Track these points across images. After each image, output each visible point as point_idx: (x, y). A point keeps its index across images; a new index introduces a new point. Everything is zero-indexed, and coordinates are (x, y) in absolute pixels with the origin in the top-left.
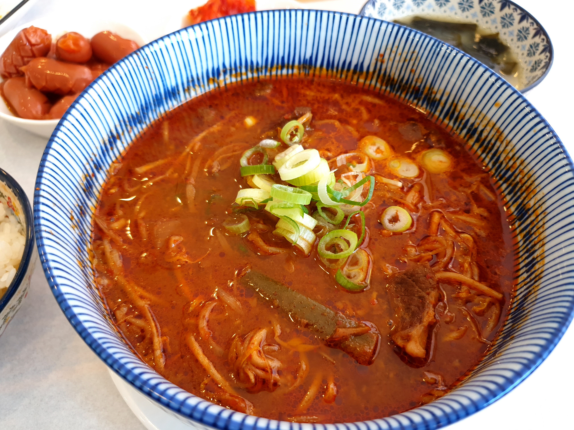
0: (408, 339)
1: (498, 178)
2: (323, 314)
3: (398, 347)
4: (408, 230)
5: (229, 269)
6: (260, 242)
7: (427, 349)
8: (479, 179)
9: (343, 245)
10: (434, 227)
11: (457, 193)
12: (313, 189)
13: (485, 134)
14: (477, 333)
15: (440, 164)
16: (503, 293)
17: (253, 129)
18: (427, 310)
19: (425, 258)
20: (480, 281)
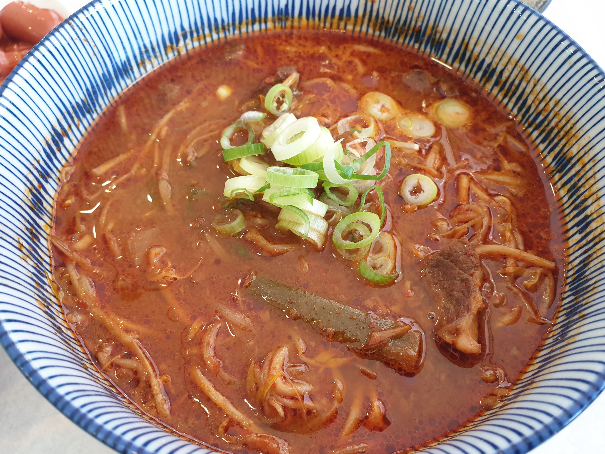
0: (457, 332)
1: (526, 125)
2: (351, 318)
3: (447, 344)
4: (434, 201)
5: (229, 278)
6: (262, 241)
7: (480, 340)
8: (505, 129)
9: (362, 230)
10: (464, 193)
11: (482, 149)
12: (318, 167)
13: (505, 75)
14: (533, 313)
15: (457, 116)
16: (554, 261)
17: (229, 101)
18: (473, 294)
19: (461, 232)
20: (526, 250)
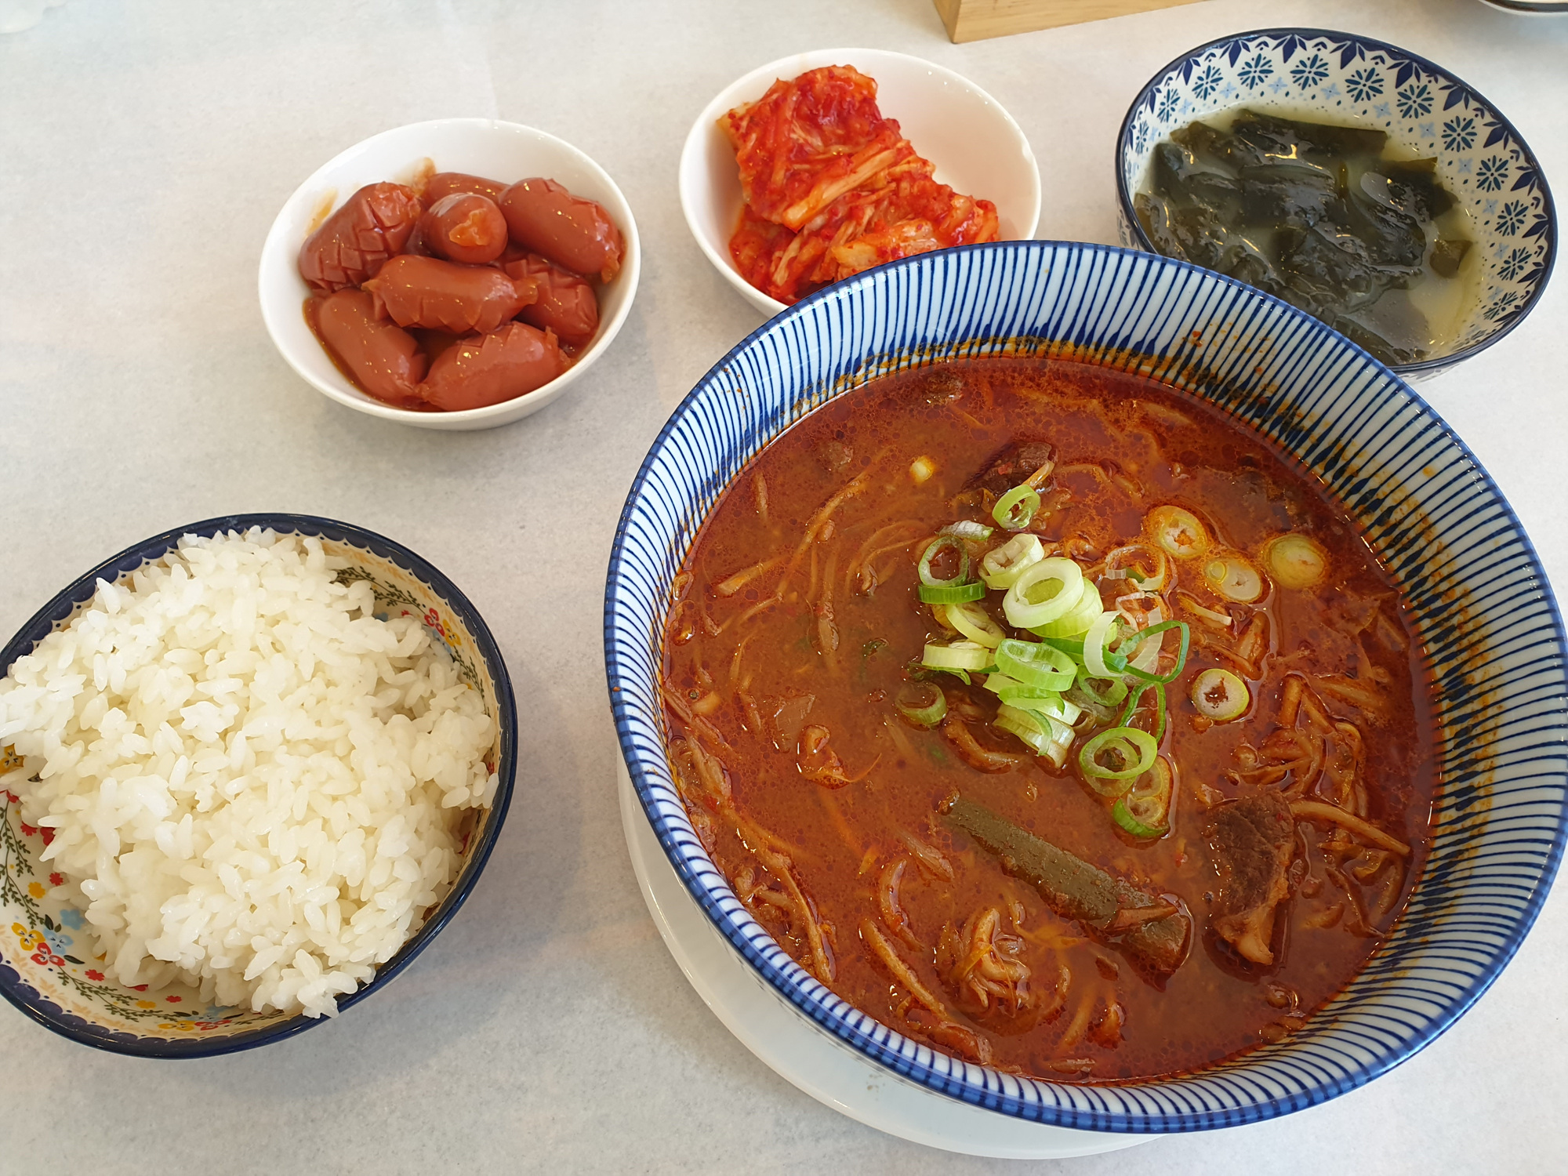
0: (1242, 929)
1: (1415, 603)
2: (1093, 883)
3: (1224, 942)
4: (1241, 716)
5: (917, 793)
6: (973, 746)
7: (1273, 946)
8: (1378, 603)
9: (1126, 752)
10: (1289, 710)
11: (1334, 633)
12: (1074, 649)
13: (1396, 516)
14: (1360, 917)
15: (1303, 567)
16: (1408, 844)
17: (929, 486)
18: (1275, 877)
19: (1272, 776)
20: (1368, 819)
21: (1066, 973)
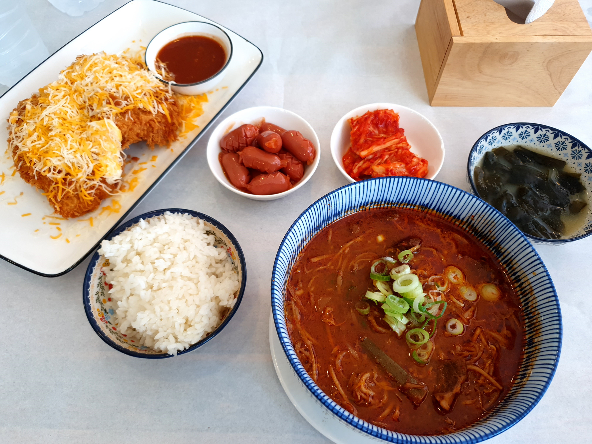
0: (443, 398)
2: (401, 373)
3: (436, 400)
4: (460, 335)
5: (355, 334)
6: (375, 324)
7: (451, 406)
8: (513, 311)
9: (420, 337)
10: (475, 337)
11: (496, 317)
12: (410, 303)
14: (481, 405)
15: (492, 295)
16: (503, 387)
18: (457, 385)
19: (465, 355)
20: (492, 376)
21: (386, 397)
